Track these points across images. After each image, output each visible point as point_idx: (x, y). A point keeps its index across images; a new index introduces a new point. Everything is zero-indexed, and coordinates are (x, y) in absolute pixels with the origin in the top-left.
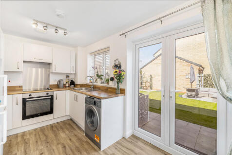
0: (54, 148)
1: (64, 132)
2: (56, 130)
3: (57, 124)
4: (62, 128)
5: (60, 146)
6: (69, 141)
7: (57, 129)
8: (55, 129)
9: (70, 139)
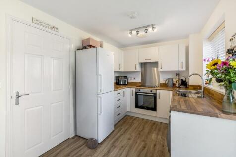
0: (139, 141)
1: (157, 134)
2: (154, 129)
3: (159, 124)
4: (159, 130)
5: (143, 143)
6: (152, 146)
7: (156, 128)
8: (154, 127)
9: (155, 145)
